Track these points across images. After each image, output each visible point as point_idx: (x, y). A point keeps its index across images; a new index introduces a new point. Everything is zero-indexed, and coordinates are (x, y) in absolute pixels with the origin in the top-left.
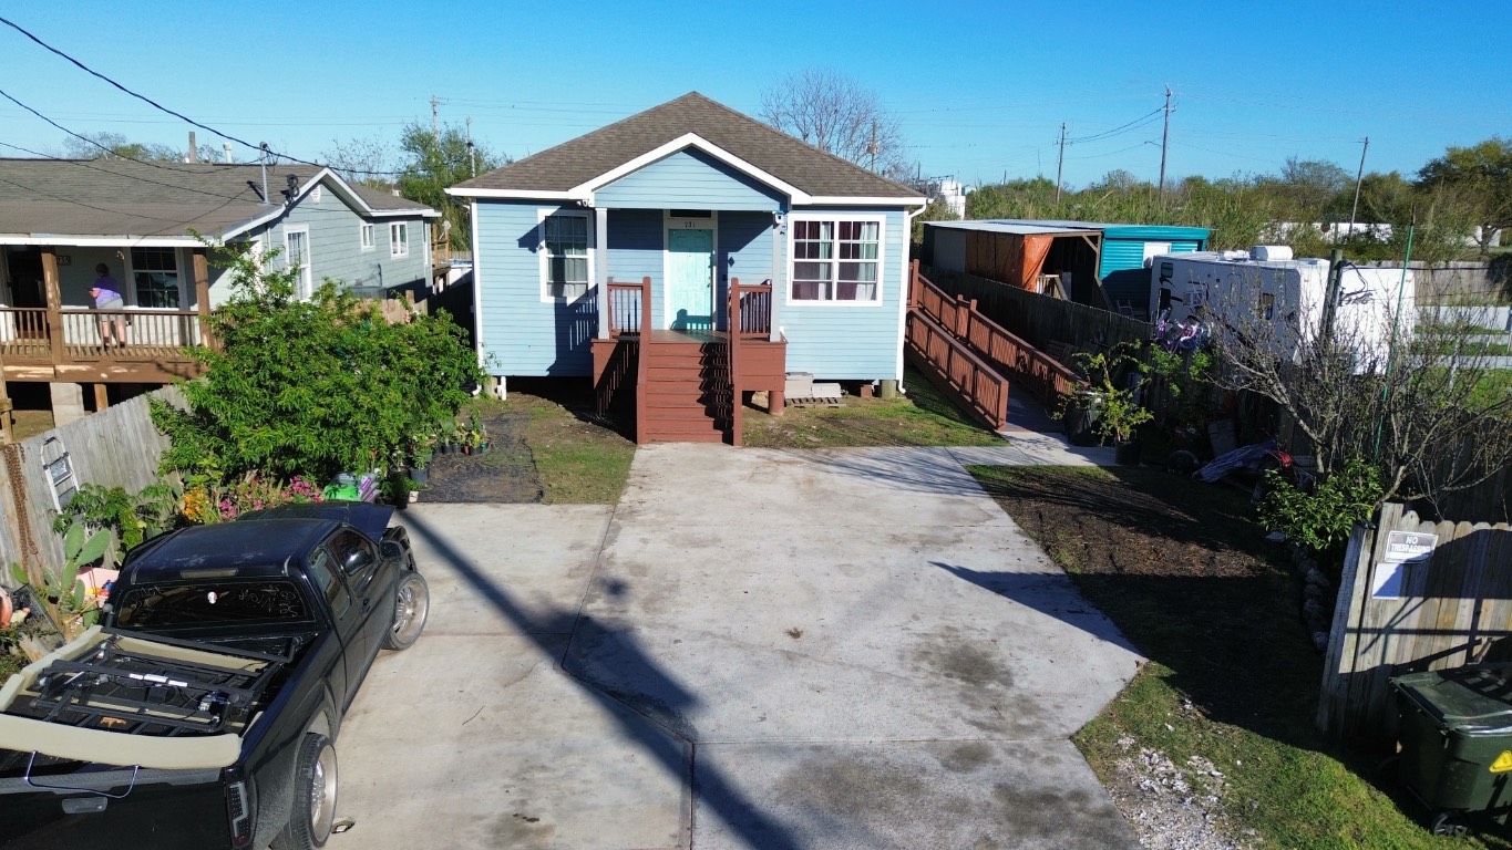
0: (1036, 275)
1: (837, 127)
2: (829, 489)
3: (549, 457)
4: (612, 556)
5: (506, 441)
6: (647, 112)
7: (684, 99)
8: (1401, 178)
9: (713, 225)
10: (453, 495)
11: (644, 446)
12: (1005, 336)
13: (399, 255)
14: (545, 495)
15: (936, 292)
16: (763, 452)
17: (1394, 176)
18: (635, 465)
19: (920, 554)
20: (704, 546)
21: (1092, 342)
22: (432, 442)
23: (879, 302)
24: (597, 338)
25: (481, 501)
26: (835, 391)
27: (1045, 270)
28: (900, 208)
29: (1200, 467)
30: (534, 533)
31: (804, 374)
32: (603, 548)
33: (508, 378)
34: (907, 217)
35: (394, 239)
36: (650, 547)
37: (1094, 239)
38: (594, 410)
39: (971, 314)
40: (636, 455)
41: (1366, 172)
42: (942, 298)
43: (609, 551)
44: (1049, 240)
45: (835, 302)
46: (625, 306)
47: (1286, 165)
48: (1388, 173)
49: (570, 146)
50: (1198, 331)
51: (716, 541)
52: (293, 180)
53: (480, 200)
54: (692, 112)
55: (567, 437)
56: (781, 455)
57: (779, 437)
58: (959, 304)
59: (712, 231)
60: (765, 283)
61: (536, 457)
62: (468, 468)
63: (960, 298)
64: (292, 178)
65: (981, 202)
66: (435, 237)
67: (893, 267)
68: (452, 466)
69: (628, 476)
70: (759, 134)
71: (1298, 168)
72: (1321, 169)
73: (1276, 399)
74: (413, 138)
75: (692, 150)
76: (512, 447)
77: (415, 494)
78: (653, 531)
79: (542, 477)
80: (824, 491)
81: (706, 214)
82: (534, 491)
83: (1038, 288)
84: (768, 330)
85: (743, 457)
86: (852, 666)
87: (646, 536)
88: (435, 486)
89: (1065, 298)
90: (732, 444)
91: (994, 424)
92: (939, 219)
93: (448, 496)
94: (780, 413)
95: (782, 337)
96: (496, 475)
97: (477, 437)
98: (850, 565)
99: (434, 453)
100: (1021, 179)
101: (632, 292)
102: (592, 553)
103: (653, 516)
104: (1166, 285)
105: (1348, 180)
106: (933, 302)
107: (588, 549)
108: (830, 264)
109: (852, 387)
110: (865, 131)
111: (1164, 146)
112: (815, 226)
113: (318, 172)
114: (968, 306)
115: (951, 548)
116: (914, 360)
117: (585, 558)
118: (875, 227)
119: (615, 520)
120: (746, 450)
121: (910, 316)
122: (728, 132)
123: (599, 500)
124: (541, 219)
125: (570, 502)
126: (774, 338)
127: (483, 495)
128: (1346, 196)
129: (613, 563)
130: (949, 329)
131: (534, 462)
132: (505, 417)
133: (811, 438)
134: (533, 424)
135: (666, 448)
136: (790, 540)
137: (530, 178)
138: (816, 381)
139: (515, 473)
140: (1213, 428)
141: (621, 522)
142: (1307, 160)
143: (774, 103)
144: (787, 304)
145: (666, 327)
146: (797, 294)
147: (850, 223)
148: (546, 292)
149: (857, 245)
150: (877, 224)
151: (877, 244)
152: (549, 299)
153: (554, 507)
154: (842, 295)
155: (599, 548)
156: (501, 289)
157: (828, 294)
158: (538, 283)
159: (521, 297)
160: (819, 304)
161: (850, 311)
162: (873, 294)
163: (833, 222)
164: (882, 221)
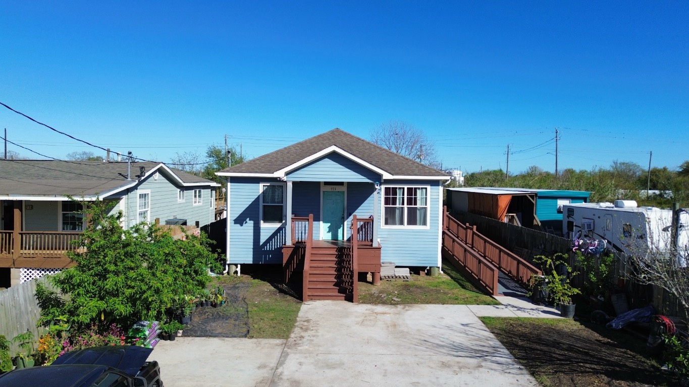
0: (505, 214)
1: (405, 146)
2: (405, 330)
3: (255, 309)
4: (281, 374)
5: (235, 299)
6: (315, 137)
7: (332, 132)
8: (668, 170)
9: (344, 189)
10: (202, 332)
11: (306, 303)
12: (492, 245)
13: (197, 204)
14: (250, 332)
15: (455, 222)
16: (369, 306)
17: (665, 169)
18: (300, 314)
19: (459, 375)
20: (334, 368)
21: (538, 248)
22: (197, 300)
23: (428, 227)
24: (285, 245)
25: (215, 336)
26: (406, 272)
27: (509, 212)
28: (437, 181)
29: (609, 321)
30: (240, 357)
31: (391, 263)
32: (277, 368)
33: (241, 264)
34: (441, 185)
35: (195, 196)
36: (304, 367)
37: (532, 197)
38: (282, 281)
39: (474, 233)
40: (301, 308)
41: (652, 167)
42: (458, 225)
43: (279, 370)
44: (510, 197)
45: (406, 227)
46: (300, 229)
47: (613, 164)
48: (662, 168)
49: (277, 152)
50: (599, 245)
51: (341, 364)
52: (142, 169)
53: (234, 180)
54: (335, 136)
55: (267, 297)
56: (380, 308)
57: (378, 297)
58: (467, 228)
59: (344, 192)
60: (370, 217)
61: (249, 309)
62: (213, 315)
63: (467, 224)
64: (142, 168)
65: (471, 179)
66: (218, 195)
67: (435, 210)
68: (205, 314)
69: (296, 321)
70: (367, 147)
71: (618, 165)
72: (629, 166)
73: (667, 289)
74: (212, 152)
75: (334, 154)
76: (238, 303)
77: (181, 331)
78: (306, 357)
79: (250, 320)
80: (402, 332)
81: (341, 184)
82: (245, 330)
83: (506, 220)
84: (372, 241)
85: (358, 309)
87: (302, 360)
88: (193, 326)
89: (520, 225)
90: (353, 302)
91: (491, 292)
92: (454, 187)
93: (199, 333)
94: (379, 284)
95: (379, 244)
96: (227, 319)
97: (220, 297)
98: (418, 383)
99: (197, 306)
100: (488, 170)
101: (303, 223)
102: (270, 371)
103: (307, 347)
104: (571, 219)
105: (643, 171)
106: (454, 227)
107: (268, 368)
108: (402, 208)
109: (415, 270)
110: (418, 147)
111: (556, 155)
112: (395, 189)
113: (157, 165)
114: (472, 229)
115: (476, 371)
116: (447, 257)
117: (266, 375)
118: (424, 190)
119: (286, 349)
120: (360, 305)
121: (444, 233)
122: (352, 145)
123: (279, 337)
124: (261, 191)
125: (263, 337)
126: (375, 245)
127: (217, 332)
128: (644, 178)
129: (281, 379)
130: (462, 240)
131: (248, 312)
132: (238, 285)
133: (394, 299)
134: (251, 290)
135: (318, 304)
136: (383, 364)
137: (257, 167)
138: (397, 267)
139: (237, 318)
140: (614, 298)
141: (289, 351)
142: (622, 161)
143: (375, 136)
144: (382, 227)
145: (321, 239)
146: (386, 223)
147: (412, 188)
148: (262, 222)
149: (415, 199)
150: (426, 188)
151: (426, 198)
152: (263, 225)
153: (254, 340)
154: (410, 223)
155: (275, 368)
156: (240, 221)
157: (402, 223)
158: (258, 217)
159: (250, 224)
160: (398, 227)
161: (413, 231)
162: (425, 223)
163: (403, 188)
164: (429, 187)
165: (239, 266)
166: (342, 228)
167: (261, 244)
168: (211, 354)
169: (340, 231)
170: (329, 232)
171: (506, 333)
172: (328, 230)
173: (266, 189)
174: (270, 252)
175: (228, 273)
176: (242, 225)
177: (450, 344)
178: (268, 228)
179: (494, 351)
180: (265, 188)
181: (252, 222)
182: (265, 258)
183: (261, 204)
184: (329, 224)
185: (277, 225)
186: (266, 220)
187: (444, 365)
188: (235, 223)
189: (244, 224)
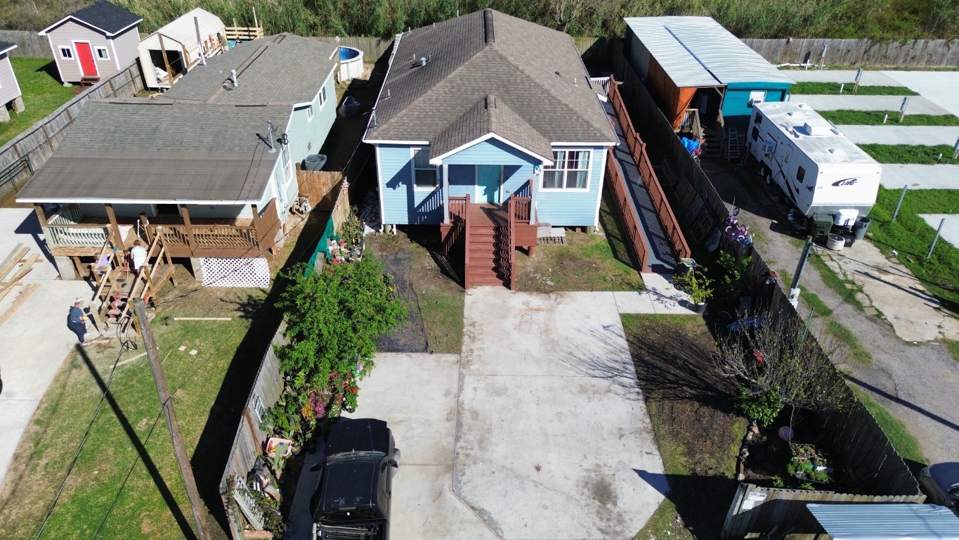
0: (685, 109)
2: (556, 338)
3: (425, 303)
4: (463, 403)
11: (469, 293)
13: (323, 105)
14: (429, 345)
18: (466, 313)
19: (592, 403)
20: (501, 395)
23: (587, 190)
24: (443, 222)
26: (561, 233)
28: (602, 147)
29: (731, 322)
30: (428, 381)
31: (547, 224)
32: (459, 395)
33: (396, 224)
34: (605, 151)
36: (479, 395)
37: (721, 89)
40: (465, 302)
44: (694, 89)
45: (565, 189)
51: (505, 390)
53: (381, 145)
55: (431, 280)
56: (534, 301)
57: (533, 279)
61: (420, 304)
67: (596, 174)
69: (463, 325)
75: (492, 141)
78: (479, 380)
79: (425, 325)
80: (553, 341)
82: (423, 340)
84: (529, 218)
85: (514, 302)
86: (559, 491)
87: (476, 385)
90: (510, 288)
91: (641, 265)
93: (387, 345)
94: (535, 254)
97: (391, 291)
102: (455, 400)
103: (477, 366)
107: (452, 396)
108: (562, 172)
112: (556, 153)
115: (606, 398)
118: (587, 154)
119: (461, 369)
120: (517, 295)
123: (453, 350)
124: (412, 156)
125: (441, 350)
126: (532, 222)
129: (464, 410)
131: (419, 308)
133: (548, 282)
134: (414, 266)
135: (479, 293)
136: (537, 390)
138: (552, 228)
139: (412, 319)
141: (464, 371)
144: (540, 191)
145: (476, 202)
146: (545, 186)
147: (574, 152)
148: (415, 186)
149: (577, 163)
150: (589, 152)
151: (588, 162)
152: (417, 189)
153: (434, 356)
154: (568, 186)
155: (457, 395)
156: (392, 184)
157: (560, 186)
158: (411, 182)
159: (403, 188)
160: (556, 190)
161: (571, 193)
162: (584, 186)
163: (565, 152)
164: (592, 151)
165: (395, 226)
166: (498, 191)
167: (415, 206)
168: (406, 377)
169: (496, 194)
170: (484, 194)
171: (639, 341)
172: (483, 192)
173: (418, 153)
174: (425, 214)
175: (384, 231)
176: (394, 188)
177: (591, 359)
178: (421, 192)
179: (624, 370)
180: (416, 152)
181: (405, 186)
182: (421, 219)
183: (413, 169)
184: (485, 187)
185: (431, 189)
186: (419, 183)
187: (583, 390)
188: (387, 187)
189: (397, 188)
